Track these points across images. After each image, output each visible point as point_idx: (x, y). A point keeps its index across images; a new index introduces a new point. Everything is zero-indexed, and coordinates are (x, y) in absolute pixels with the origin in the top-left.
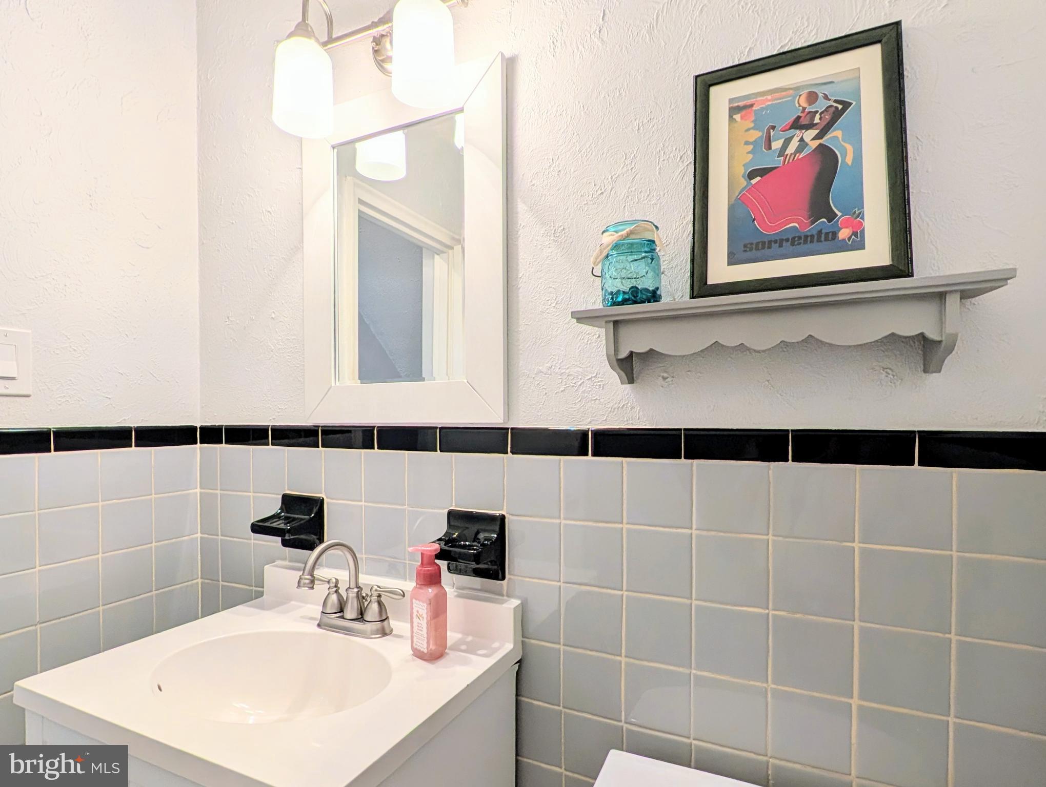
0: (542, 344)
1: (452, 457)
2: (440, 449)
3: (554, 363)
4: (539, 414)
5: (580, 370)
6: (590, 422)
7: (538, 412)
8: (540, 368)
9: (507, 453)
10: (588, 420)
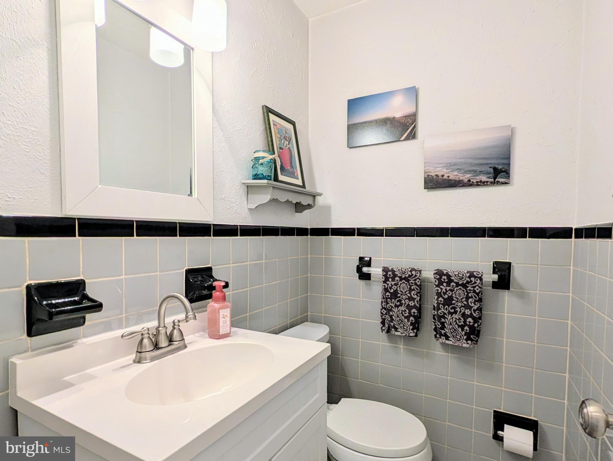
0: (222, 186)
1: (186, 239)
2: (179, 235)
3: (226, 195)
4: (221, 218)
5: (234, 200)
6: (237, 223)
7: (221, 217)
8: (222, 197)
9: (211, 236)
10: (237, 222)
